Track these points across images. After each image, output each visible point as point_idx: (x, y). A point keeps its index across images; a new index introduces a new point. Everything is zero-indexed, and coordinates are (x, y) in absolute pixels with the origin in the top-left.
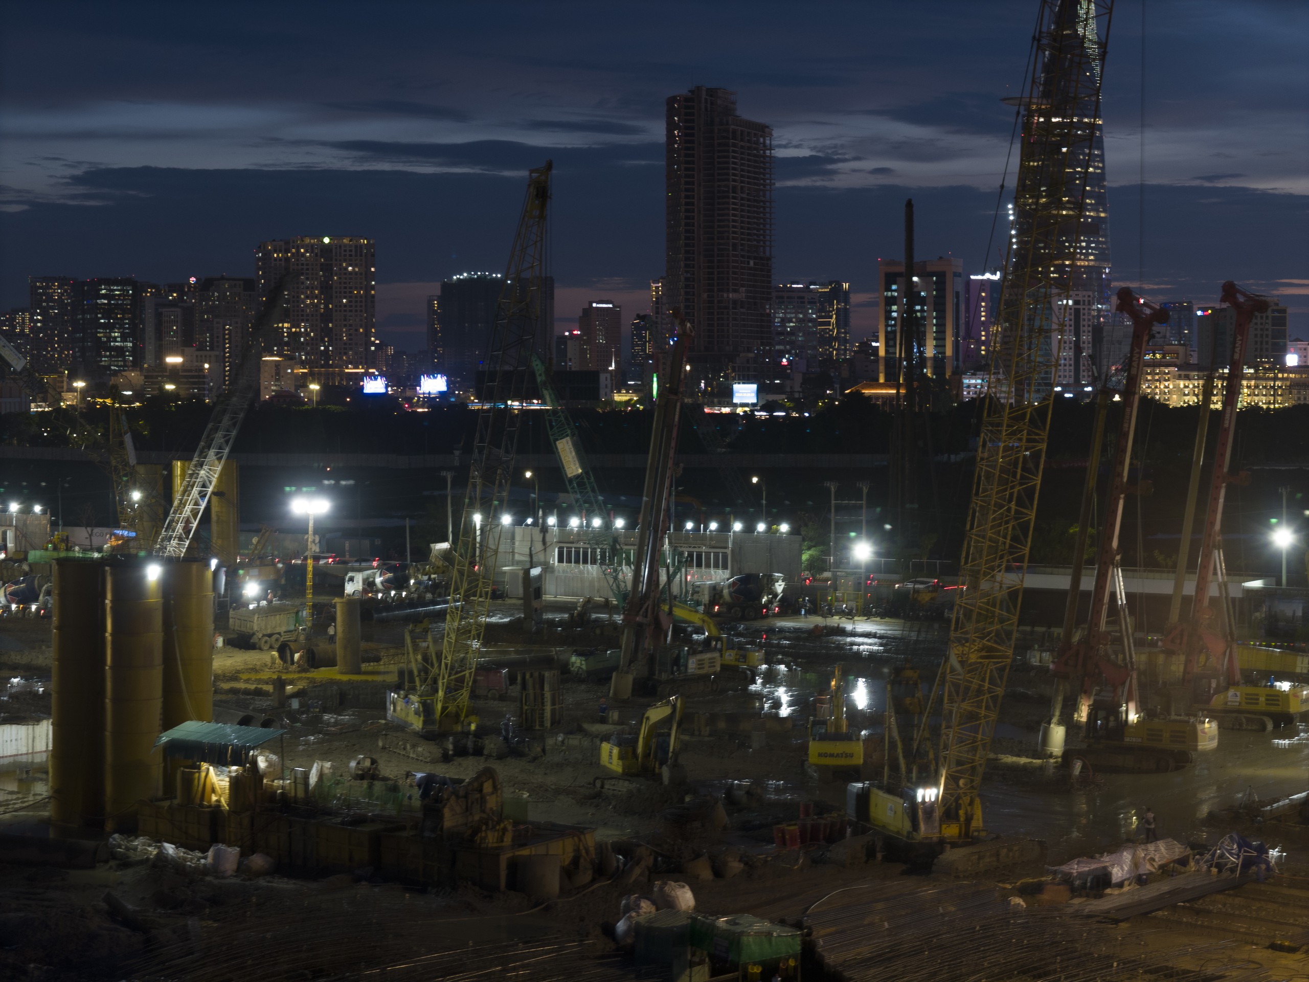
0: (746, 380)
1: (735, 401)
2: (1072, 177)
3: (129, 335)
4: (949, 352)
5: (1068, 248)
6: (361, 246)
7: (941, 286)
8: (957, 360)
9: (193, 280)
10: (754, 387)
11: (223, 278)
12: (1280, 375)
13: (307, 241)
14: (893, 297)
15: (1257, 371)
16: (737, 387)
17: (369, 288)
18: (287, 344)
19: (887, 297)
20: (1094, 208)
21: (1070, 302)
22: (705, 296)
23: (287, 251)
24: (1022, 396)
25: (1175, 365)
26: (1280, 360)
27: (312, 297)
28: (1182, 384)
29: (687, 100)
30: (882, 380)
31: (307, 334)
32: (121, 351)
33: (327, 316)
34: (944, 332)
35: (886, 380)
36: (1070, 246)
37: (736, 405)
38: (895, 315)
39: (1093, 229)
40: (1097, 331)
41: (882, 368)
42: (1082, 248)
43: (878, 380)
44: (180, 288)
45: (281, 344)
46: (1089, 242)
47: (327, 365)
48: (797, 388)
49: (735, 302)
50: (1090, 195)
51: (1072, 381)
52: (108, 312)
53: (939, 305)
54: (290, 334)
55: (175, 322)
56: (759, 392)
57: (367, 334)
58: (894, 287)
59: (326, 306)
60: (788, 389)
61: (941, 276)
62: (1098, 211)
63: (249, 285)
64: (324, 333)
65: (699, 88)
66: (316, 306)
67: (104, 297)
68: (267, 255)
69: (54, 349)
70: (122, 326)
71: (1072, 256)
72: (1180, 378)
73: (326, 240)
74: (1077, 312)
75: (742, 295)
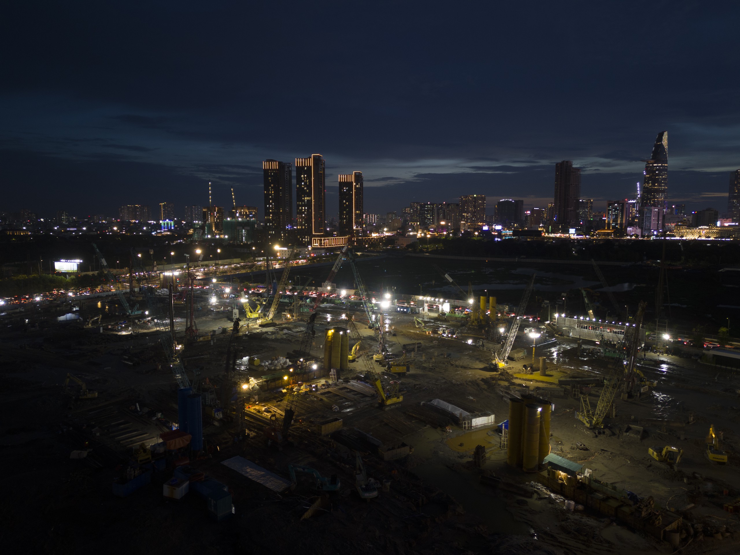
0: (573, 228)
1: (570, 233)
2: (658, 179)
3: (431, 216)
4: (624, 222)
5: (656, 196)
6: (483, 197)
7: (623, 206)
8: (626, 224)
9: (444, 203)
10: (574, 229)
11: (452, 204)
12: (716, 228)
13: (471, 196)
14: (610, 209)
15: (709, 227)
16: (570, 230)
17: (484, 206)
18: (466, 218)
19: (608, 209)
20: (664, 186)
21: (657, 210)
22: (563, 209)
23: (466, 198)
24: (643, 232)
25: (686, 226)
26: (716, 225)
27: (471, 208)
28: (688, 230)
29: (561, 164)
30: (606, 229)
31: (470, 216)
32: (430, 219)
33: (475, 212)
34: (623, 217)
35: (607, 228)
36: (657, 196)
37: (570, 234)
38: (610, 213)
39: (663, 191)
40: (664, 217)
41: (606, 225)
42: (660, 196)
43: (605, 228)
44: (441, 204)
45: (464, 218)
46: (662, 195)
47: (474, 223)
48: (585, 229)
49: (570, 210)
50: (663, 183)
51: (656, 229)
52: (427, 211)
53: (622, 211)
54: (466, 216)
55: (442, 214)
56: (576, 231)
57: (483, 216)
58: (610, 207)
59: (475, 210)
60: (582, 230)
61: (623, 204)
62: (665, 187)
63: (458, 205)
64: (474, 216)
65: (564, 161)
66: (472, 210)
67: (426, 208)
68: (462, 199)
69: (415, 217)
70: (430, 214)
71: (657, 198)
72: (687, 229)
73: (475, 196)
74: (659, 212)
75: (572, 208)
